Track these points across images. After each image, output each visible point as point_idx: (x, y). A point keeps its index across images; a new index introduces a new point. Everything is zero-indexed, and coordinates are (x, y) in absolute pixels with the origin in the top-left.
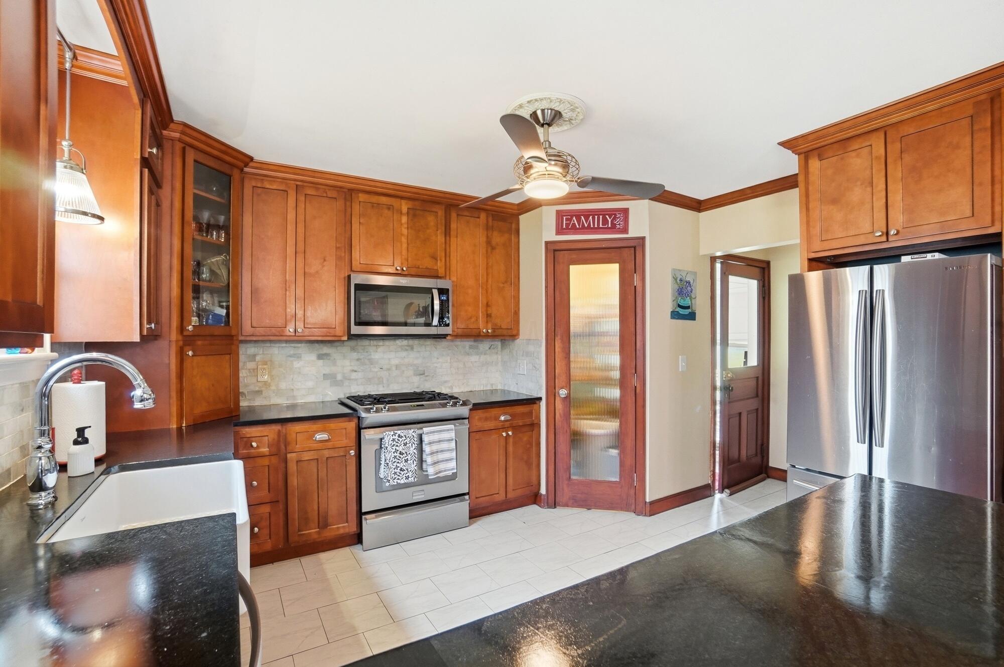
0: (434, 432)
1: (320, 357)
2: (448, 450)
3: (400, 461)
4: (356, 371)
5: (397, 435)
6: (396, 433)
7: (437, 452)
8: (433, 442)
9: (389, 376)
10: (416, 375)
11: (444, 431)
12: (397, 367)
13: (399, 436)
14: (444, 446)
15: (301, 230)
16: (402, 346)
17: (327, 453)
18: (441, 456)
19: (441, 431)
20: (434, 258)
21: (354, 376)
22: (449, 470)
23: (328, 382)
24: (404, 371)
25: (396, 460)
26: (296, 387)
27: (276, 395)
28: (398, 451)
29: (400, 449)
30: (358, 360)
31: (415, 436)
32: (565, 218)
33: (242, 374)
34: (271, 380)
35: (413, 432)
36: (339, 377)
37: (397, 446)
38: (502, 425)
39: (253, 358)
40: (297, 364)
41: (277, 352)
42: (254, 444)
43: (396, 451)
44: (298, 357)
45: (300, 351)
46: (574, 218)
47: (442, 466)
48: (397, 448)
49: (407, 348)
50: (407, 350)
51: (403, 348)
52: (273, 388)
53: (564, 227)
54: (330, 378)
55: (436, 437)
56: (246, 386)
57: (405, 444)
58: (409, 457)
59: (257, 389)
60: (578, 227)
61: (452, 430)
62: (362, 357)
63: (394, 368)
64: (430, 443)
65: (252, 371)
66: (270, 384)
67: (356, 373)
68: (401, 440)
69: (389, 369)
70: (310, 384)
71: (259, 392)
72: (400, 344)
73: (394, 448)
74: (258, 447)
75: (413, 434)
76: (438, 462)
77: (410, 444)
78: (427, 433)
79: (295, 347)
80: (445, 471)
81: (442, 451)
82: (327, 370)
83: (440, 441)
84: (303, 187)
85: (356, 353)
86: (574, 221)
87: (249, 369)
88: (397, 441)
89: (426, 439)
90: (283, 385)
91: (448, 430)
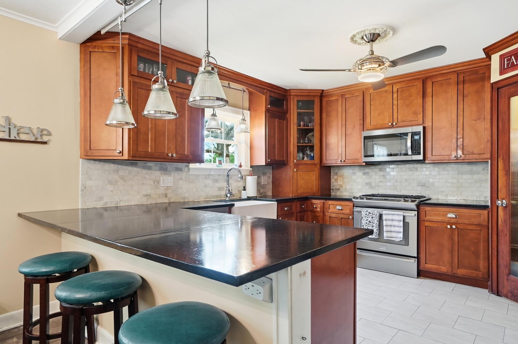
0: (389, 214)
1: (364, 174)
2: (398, 226)
3: (369, 226)
4: (382, 182)
5: (368, 212)
6: (368, 211)
7: (391, 226)
8: (388, 220)
9: (401, 185)
10: (418, 186)
11: (395, 214)
12: (406, 180)
13: (369, 213)
14: (396, 223)
15: (344, 115)
16: (410, 168)
17: (341, 216)
18: (393, 229)
19: (393, 214)
20: (415, 113)
21: (381, 184)
22: (398, 238)
23: (368, 187)
24: (410, 183)
25: (367, 224)
26: (354, 188)
27: (345, 191)
28: (368, 220)
29: (369, 219)
30: (383, 176)
31: (378, 214)
32: (506, 59)
33: (332, 180)
34: (343, 184)
35: (377, 212)
36: (373, 184)
37: (368, 217)
38: (448, 221)
39: (336, 174)
40: (354, 177)
41: (346, 172)
42: (315, 206)
43: (367, 220)
44: (354, 174)
45: (355, 171)
46: (513, 57)
47: (394, 235)
48: (368, 219)
49: (413, 169)
50: (412, 171)
51: (411, 170)
52: (344, 187)
53: (506, 67)
54: (369, 184)
55: (390, 217)
56: (334, 186)
57: (372, 218)
58: (374, 225)
59: (338, 188)
60: (515, 63)
61: (401, 215)
62: (385, 174)
63: (404, 181)
64: (386, 220)
65: (336, 180)
66: (343, 185)
67: (382, 183)
68: (370, 215)
69: (401, 182)
70: (360, 187)
71: (339, 189)
72: (408, 167)
73: (366, 218)
74: (316, 208)
75: (377, 213)
76: (391, 232)
77: (375, 218)
78: (385, 214)
79: (353, 169)
80: (396, 238)
81: (395, 226)
82: (367, 181)
83: (392, 220)
84: (344, 95)
85: (382, 172)
86: (513, 60)
87: (335, 179)
88: (368, 215)
89: (384, 217)
90: (348, 187)
91: (398, 215)
